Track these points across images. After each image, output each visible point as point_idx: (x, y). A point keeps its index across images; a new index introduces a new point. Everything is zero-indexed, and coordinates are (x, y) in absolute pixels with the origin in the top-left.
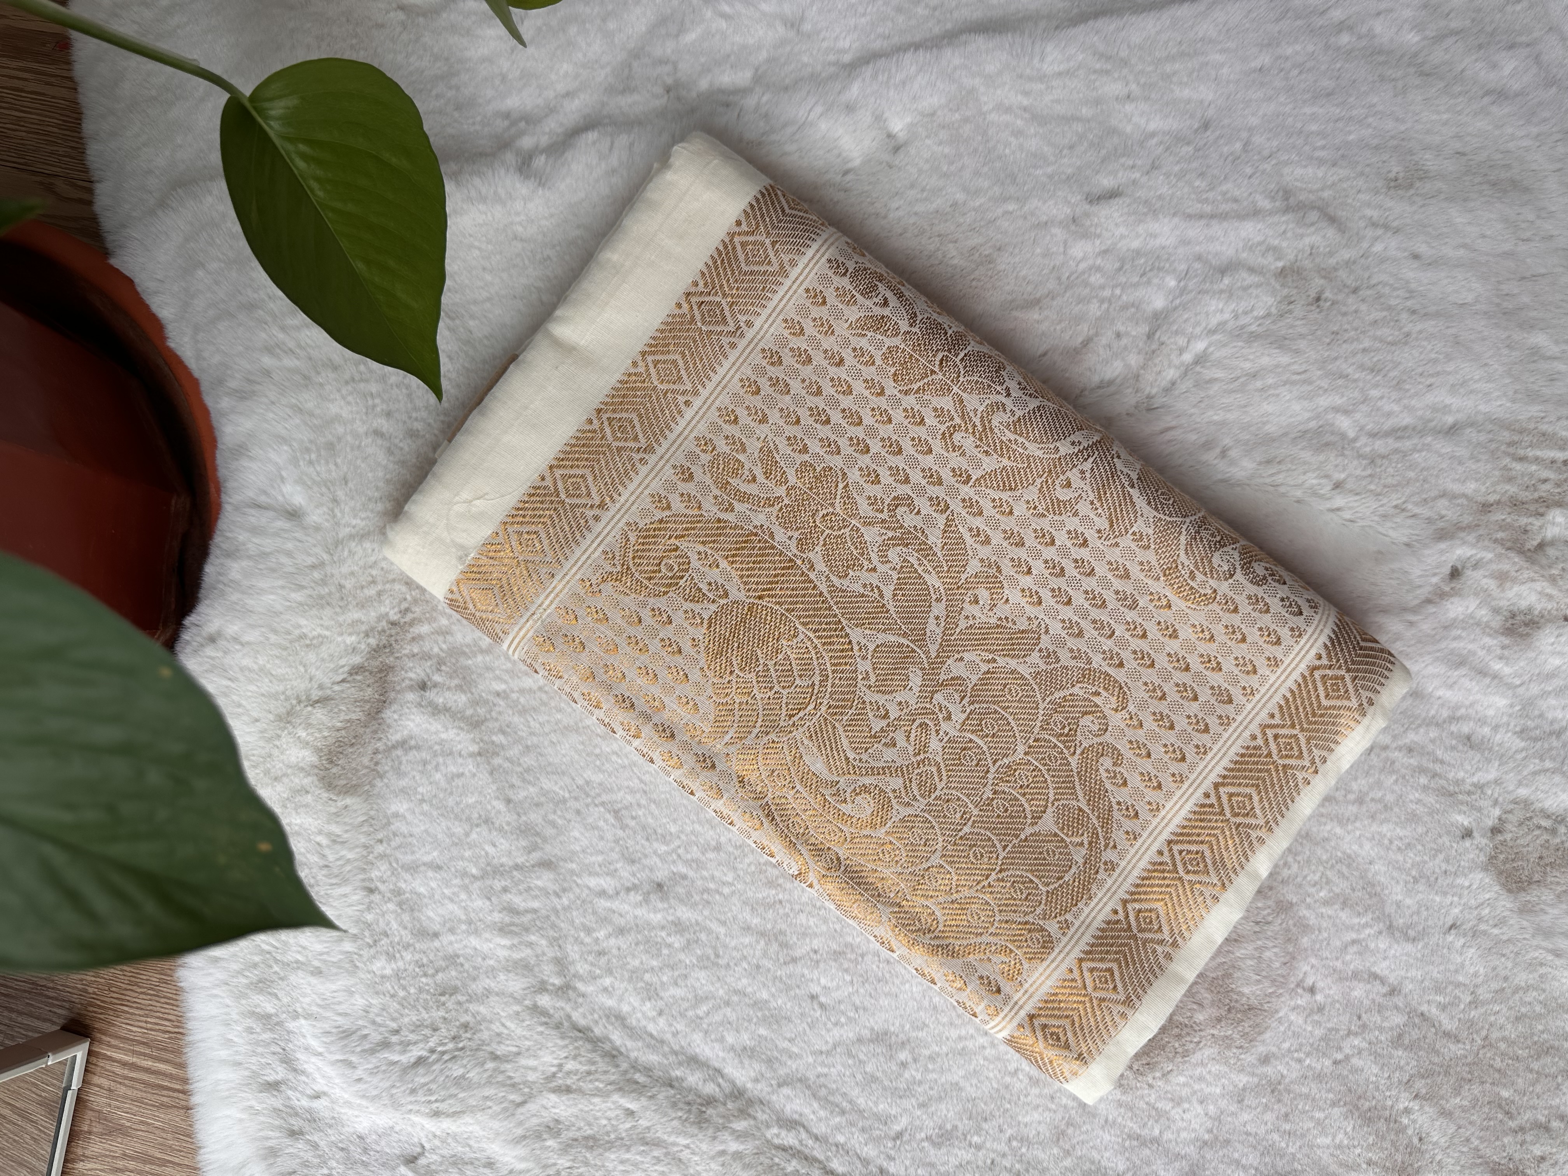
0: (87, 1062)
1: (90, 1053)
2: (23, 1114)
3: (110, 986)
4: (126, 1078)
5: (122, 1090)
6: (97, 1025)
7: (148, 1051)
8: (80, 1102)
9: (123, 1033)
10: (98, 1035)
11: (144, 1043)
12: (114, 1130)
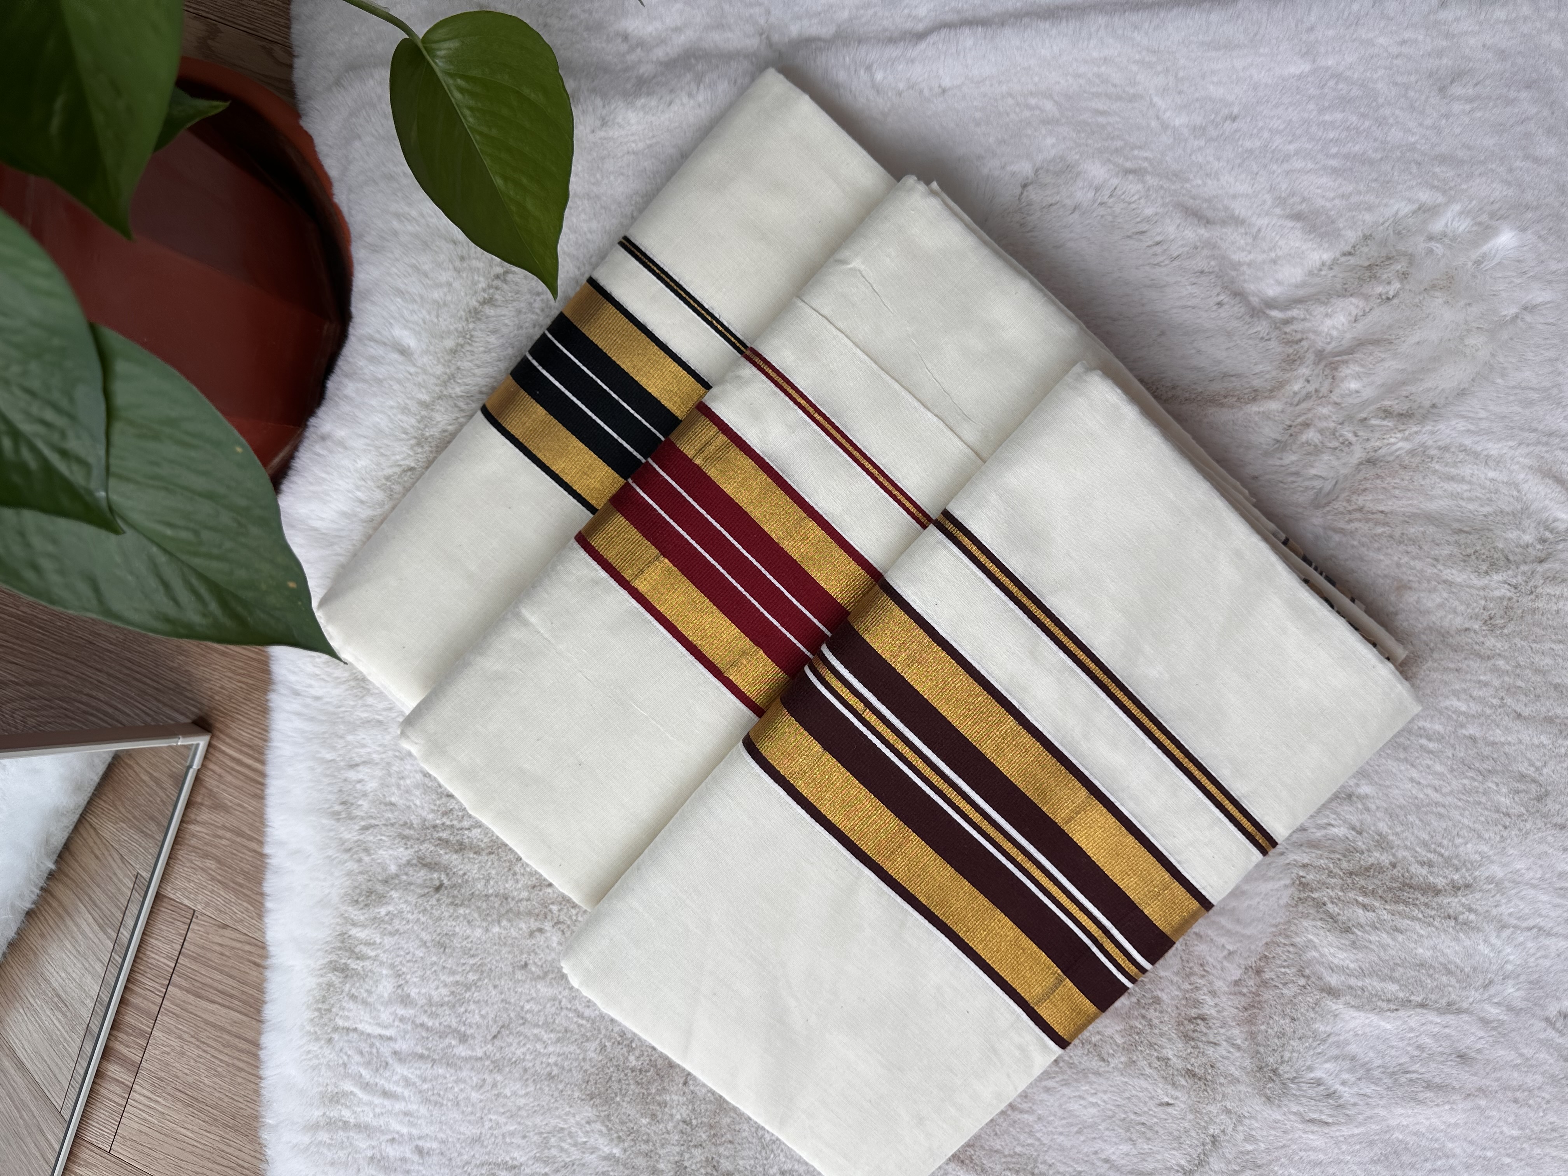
0: (207, 751)
1: (210, 745)
2: (157, 781)
3: (231, 698)
4: (233, 769)
5: (229, 778)
6: (218, 725)
7: (251, 752)
8: (197, 779)
9: (235, 735)
10: (218, 733)
11: (250, 746)
12: (219, 806)
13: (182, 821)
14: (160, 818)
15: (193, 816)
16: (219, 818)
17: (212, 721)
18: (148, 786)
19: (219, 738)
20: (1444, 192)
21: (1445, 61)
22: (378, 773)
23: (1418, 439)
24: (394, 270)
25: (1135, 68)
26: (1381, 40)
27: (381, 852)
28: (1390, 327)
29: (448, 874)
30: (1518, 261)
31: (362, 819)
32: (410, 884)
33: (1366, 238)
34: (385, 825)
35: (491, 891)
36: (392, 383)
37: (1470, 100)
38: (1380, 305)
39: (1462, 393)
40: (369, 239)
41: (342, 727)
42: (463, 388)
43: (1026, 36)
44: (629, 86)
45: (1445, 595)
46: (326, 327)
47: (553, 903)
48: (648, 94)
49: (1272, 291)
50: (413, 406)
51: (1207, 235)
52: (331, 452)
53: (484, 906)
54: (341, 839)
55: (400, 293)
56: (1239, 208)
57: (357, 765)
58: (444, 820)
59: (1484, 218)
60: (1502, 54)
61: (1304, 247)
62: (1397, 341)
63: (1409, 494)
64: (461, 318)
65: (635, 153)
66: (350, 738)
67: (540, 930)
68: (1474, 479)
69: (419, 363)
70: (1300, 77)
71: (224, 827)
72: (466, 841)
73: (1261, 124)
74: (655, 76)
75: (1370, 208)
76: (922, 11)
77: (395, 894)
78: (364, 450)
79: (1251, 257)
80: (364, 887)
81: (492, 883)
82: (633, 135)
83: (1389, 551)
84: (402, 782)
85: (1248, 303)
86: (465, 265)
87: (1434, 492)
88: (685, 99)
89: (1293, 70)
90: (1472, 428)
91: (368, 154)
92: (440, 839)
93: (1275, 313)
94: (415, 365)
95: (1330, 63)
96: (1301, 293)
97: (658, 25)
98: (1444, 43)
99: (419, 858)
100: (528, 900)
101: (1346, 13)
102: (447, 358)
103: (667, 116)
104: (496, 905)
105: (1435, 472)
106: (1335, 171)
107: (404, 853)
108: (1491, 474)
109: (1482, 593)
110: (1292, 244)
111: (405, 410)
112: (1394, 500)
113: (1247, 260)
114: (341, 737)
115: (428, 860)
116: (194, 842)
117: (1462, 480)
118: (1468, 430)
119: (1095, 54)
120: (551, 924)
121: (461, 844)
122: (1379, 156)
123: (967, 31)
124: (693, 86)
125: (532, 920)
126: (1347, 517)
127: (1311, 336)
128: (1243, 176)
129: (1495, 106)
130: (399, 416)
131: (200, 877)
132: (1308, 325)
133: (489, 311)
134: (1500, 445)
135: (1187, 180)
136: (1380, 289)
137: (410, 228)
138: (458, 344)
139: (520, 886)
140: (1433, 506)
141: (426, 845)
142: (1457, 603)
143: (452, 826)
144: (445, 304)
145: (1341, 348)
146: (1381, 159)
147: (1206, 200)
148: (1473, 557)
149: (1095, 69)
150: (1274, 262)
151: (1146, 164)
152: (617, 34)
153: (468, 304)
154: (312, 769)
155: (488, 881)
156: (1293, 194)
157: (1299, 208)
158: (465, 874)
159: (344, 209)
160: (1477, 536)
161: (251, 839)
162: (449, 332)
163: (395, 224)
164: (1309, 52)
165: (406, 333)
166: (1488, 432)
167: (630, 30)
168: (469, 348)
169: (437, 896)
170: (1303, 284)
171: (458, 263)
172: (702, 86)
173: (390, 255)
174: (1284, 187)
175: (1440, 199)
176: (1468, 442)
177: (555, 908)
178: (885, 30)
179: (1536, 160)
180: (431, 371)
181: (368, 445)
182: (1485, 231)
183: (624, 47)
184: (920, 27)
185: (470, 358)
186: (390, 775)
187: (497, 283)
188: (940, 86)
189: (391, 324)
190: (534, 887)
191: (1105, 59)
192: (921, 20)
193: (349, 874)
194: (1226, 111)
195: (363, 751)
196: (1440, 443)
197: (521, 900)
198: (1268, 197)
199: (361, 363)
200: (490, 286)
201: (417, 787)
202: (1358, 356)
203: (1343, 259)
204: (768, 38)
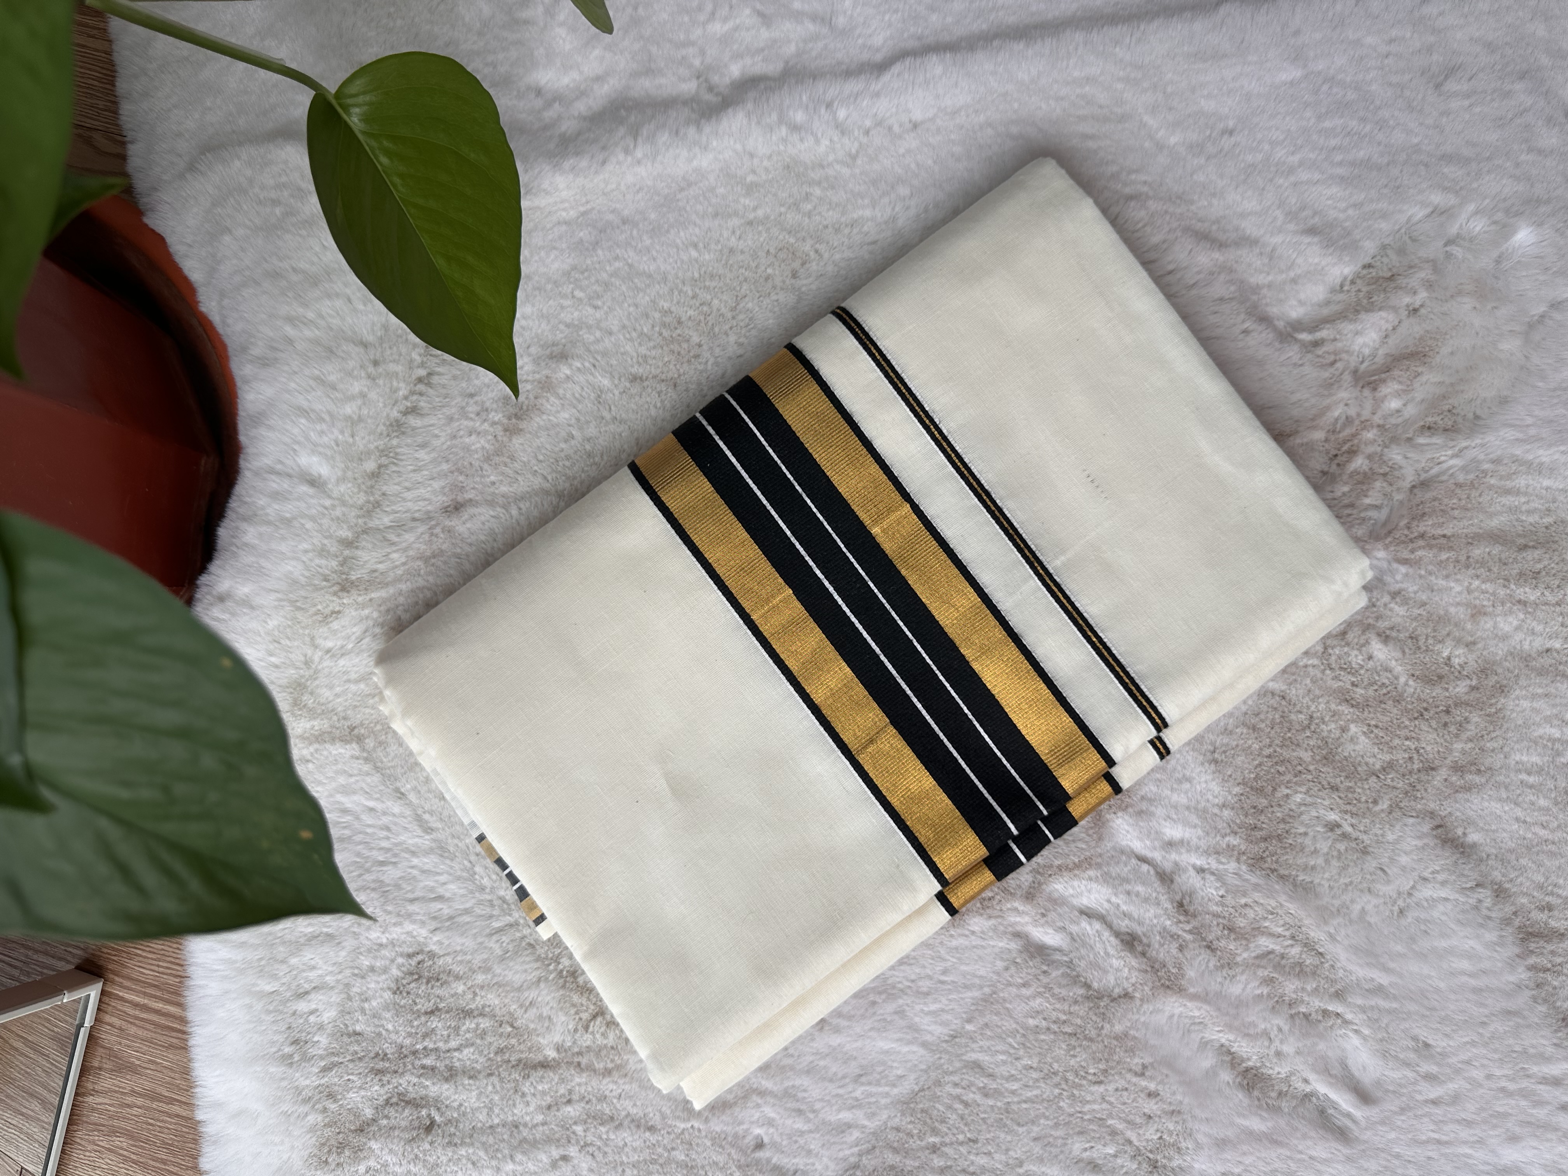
0: (100, 1001)
1: (103, 993)
2: (36, 1048)
4: (137, 1018)
5: (133, 1030)
6: (111, 967)
7: (159, 994)
8: (92, 1038)
9: (135, 975)
10: (111, 976)
11: (155, 986)
12: (124, 1067)
13: (76, 1094)
14: (45, 1093)
15: (90, 1086)
16: (126, 1082)
17: (101, 963)
18: (22, 1054)
19: (113, 982)
20: (1456, 192)
21: (1435, 57)
22: (335, 997)
23: (1470, 454)
24: (293, 385)
25: (1120, 86)
26: (1369, 40)
27: (351, 1095)
28: (1421, 339)
29: (438, 1109)
30: (1541, 257)
31: (322, 1058)
32: (393, 1128)
33: (1384, 247)
34: (352, 1061)
35: (496, 1121)
36: (303, 521)
37: (1467, 96)
38: (1409, 316)
39: (1504, 401)
40: (256, 351)
41: (281, 949)
42: (391, 517)
43: (999, 59)
44: (552, 146)
45: (1522, 616)
46: (203, 462)
47: (575, 1123)
48: (577, 154)
49: (1295, 312)
50: (334, 548)
51: (1221, 259)
52: (233, 614)
53: (491, 1140)
54: (297, 1088)
55: (303, 412)
56: (1250, 227)
57: (307, 993)
58: (426, 1044)
59: (1499, 216)
60: (1490, 47)
61: (1323, 263)
62: (1431, 353)
63: (1469, 514)
64: (381, 434)
65: (567, 223)
66: (294, 961)
67: (565, 1158)
68: (1530, 490)
69: (335, 494)
70: (1292, 83)
71: (133, 1092)
72: (457, 1064)
73: (1259, 136)
74: (579, 134)
75: (1384, 216)
76: (878, 40)
77: (374, 1145)
78: (276, 607)
79: (1270, 278)
80: (333, 1142)
81: (496, 1111)
82: (562, 202)
83: (1458, 577)
84: (366, 1005)
85: (1275, 329)
86: (380, 370)
87: (1492, 509)
88: (621, 157)
89: (1284, 77)
90: (1520, 436)
91: (243, 250)
92: (423, 1067)
93: (1304, 336)
94: (330, 497)
95: (1320, 67)
96: (1326, 312)
97: (575, 75)
98: (1432, 39)
99: (399, 1094)
100: (544, 1124)
101: (1330, 14)
102: (369, 483)
103: (601, 177)
104: (505, 1137)
105: (1490, 487)
106: (1342, 180)
107: (378, 1090)
108: (1546, 483)
109: (1558, 609)
110: (1310, 260)
111: (322, 552)
112: (1455, 522)
113: (1266, 281)
114: (283, 962)
115: (413, 1095)
116: (95, 1117)
117: (1518, 493)
118: (1517, 440)
119: (1076, 74)
120: (577, 1148)
121: (450, 1069)
122: (1385, 160)
123: (935, 58)
124: (629, 141)
125: (553, 1148)
126: (1411, 546)
127: (1344, 356)
128: (1250, 193)
129: (1493, 100)
130: (317, 561)
131: (108, 1161)
132: (1339, 345)
133: (414, 421)
134: (1549, 452)
135: (1192, 202)
136: (1407, 300)
137: (307, 333)
138: (380, 466)
139: (531, 1109)
140: (1494, 523)
141: (408, 1077)
142: (1534, 624)
143: (437, 1050)
144: (360, 419)
145: (1374, 367)
146: (1388, 164)
147: (1214, 223)
148: (1544, 573)
149: (1078, 91)
150: (1294, 281)
151: (1145, 189)
152: (529, 88)
153: (388, 415)
154: (250, 1006)
155: (491, 1109)
156: (1303, 208)
157: (1312, 222)
158: (461, 1105)
159: (216, 318)
160: (1544, 550)
161: (171, 1101)
162: (369, 453)
163: (289, 330)
164: (1298, 57)
165: (315, 459)
166: (1538, 439)
167: (543, 82)
168: (395, 468)
169: (430, 1138)
170: (1328, 303)
171: (371, 369)
172: (640, 140)
173: (286, 368)
174: (1294, 201)
175: (1452, 200)
176: (1518, 451)
177: (579, 1129)
178: (839, 63)
179: (1540, 152)
180: (351, 502)
181: (280, 600)
182: (1505, 230)
183: (538, 103)
184: (878, 57)
185: (397, 480)
186: (350, 998)
187: (421, 387)
188: (910, 121)
189: (295, 450)
190: (549, 1107)
191: (1088, 79)
192: (878, 50)
193: (312, 1129)
194: (1221, 126)
195: (312, 975)
196: (1491, 456)
197: (535, 1126)
198: (1278, 213)
199: (262, 501)
200: (412, 393)
201: (386, 1008)
202: (1396, 373)
203: (1365, 272)
204: (706, 80)
